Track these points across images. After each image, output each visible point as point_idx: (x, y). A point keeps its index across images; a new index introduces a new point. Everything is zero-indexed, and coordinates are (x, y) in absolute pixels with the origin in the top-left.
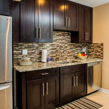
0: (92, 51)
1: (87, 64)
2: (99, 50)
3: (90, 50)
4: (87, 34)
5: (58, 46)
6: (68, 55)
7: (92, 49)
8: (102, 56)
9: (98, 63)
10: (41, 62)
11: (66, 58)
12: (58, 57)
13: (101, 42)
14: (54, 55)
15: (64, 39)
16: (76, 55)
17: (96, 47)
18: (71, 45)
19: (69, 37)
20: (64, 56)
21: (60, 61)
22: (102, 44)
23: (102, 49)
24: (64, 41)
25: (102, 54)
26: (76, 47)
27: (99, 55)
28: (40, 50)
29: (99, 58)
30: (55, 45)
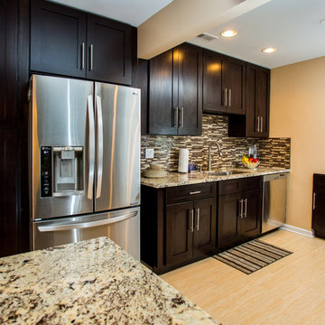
0: (269, 153)
1: (262, 176)
2: (282, 150)
3: (264, 151)
4: (260, 120)
5: (205, 144)
6: (224, 159)
7: (267, 149)
8: (289, 163)
9: (282, 175)
10: (177, 172)
11: (220, 167)
12: (206, 163)
13: (287, 136)
14: (199, 159)
15: (214, 129)
16: (237, 160)
17: (275, 145)
18: (229, 140)
19: (225, 125)
20: (216, 162)
21: (210, 171)
22: (288, 140)
23: (288, 150)
24: (216, 133)
25: (288, 158)
26: (238, 145)
27: (282, 161)
28: (174, 150)
29: (283, 166)
30: (200, 140)
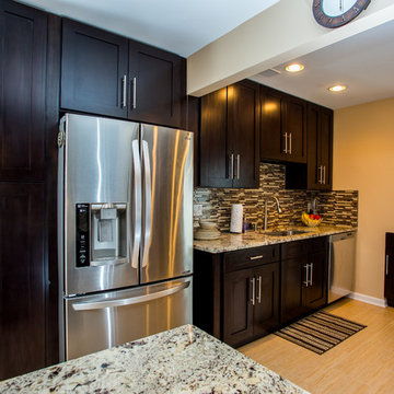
0: (332, 209)
1: (327, 236)
2: (348, 205)
3: (327, 207)
4: (323, 169)
5: (260, 197)
6: (281, 216)
7: (329, 203)
8: (356, 220)
9: (350, 234)
10: (228, 232)
11: (276, 224)
12: (260, 220)
13: (353, 189)
14: (254, 216)
15: (271, 181)
16: (295, 216)
17: (340, 199)
18: (287, 193)
19: (281, 175)
20: (272, 219)
21: (266, 230)
22: (356, 194)
23: (355, 205)
24: (272, 185)
25: (355, 214)
26: (296, 199)
27: (348, 217)
28: (226, 205)
29: (349, 224)
30: (254, 194)
